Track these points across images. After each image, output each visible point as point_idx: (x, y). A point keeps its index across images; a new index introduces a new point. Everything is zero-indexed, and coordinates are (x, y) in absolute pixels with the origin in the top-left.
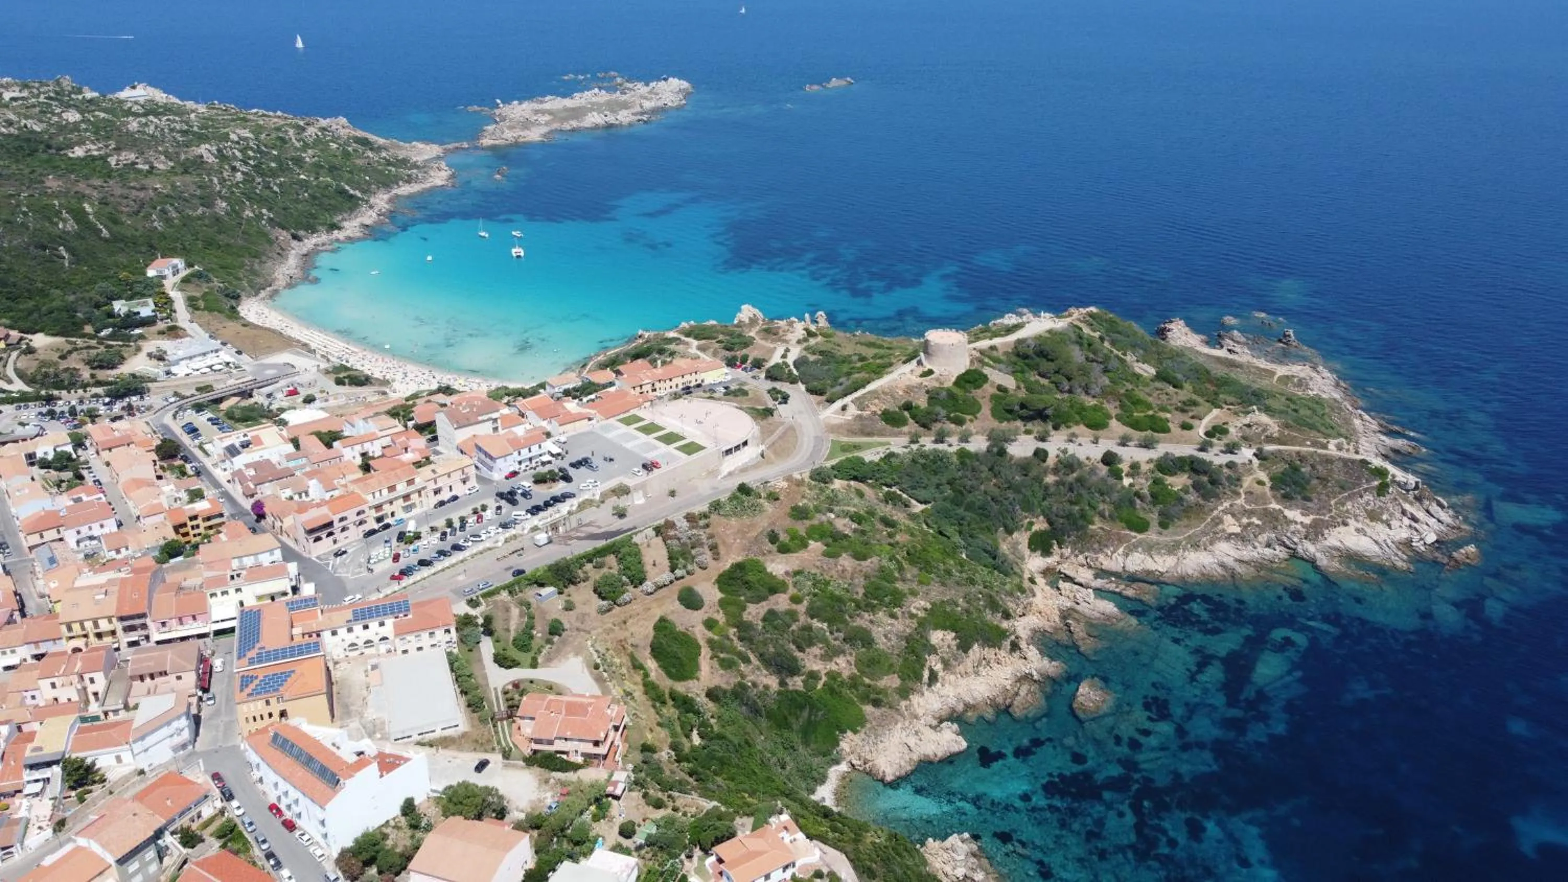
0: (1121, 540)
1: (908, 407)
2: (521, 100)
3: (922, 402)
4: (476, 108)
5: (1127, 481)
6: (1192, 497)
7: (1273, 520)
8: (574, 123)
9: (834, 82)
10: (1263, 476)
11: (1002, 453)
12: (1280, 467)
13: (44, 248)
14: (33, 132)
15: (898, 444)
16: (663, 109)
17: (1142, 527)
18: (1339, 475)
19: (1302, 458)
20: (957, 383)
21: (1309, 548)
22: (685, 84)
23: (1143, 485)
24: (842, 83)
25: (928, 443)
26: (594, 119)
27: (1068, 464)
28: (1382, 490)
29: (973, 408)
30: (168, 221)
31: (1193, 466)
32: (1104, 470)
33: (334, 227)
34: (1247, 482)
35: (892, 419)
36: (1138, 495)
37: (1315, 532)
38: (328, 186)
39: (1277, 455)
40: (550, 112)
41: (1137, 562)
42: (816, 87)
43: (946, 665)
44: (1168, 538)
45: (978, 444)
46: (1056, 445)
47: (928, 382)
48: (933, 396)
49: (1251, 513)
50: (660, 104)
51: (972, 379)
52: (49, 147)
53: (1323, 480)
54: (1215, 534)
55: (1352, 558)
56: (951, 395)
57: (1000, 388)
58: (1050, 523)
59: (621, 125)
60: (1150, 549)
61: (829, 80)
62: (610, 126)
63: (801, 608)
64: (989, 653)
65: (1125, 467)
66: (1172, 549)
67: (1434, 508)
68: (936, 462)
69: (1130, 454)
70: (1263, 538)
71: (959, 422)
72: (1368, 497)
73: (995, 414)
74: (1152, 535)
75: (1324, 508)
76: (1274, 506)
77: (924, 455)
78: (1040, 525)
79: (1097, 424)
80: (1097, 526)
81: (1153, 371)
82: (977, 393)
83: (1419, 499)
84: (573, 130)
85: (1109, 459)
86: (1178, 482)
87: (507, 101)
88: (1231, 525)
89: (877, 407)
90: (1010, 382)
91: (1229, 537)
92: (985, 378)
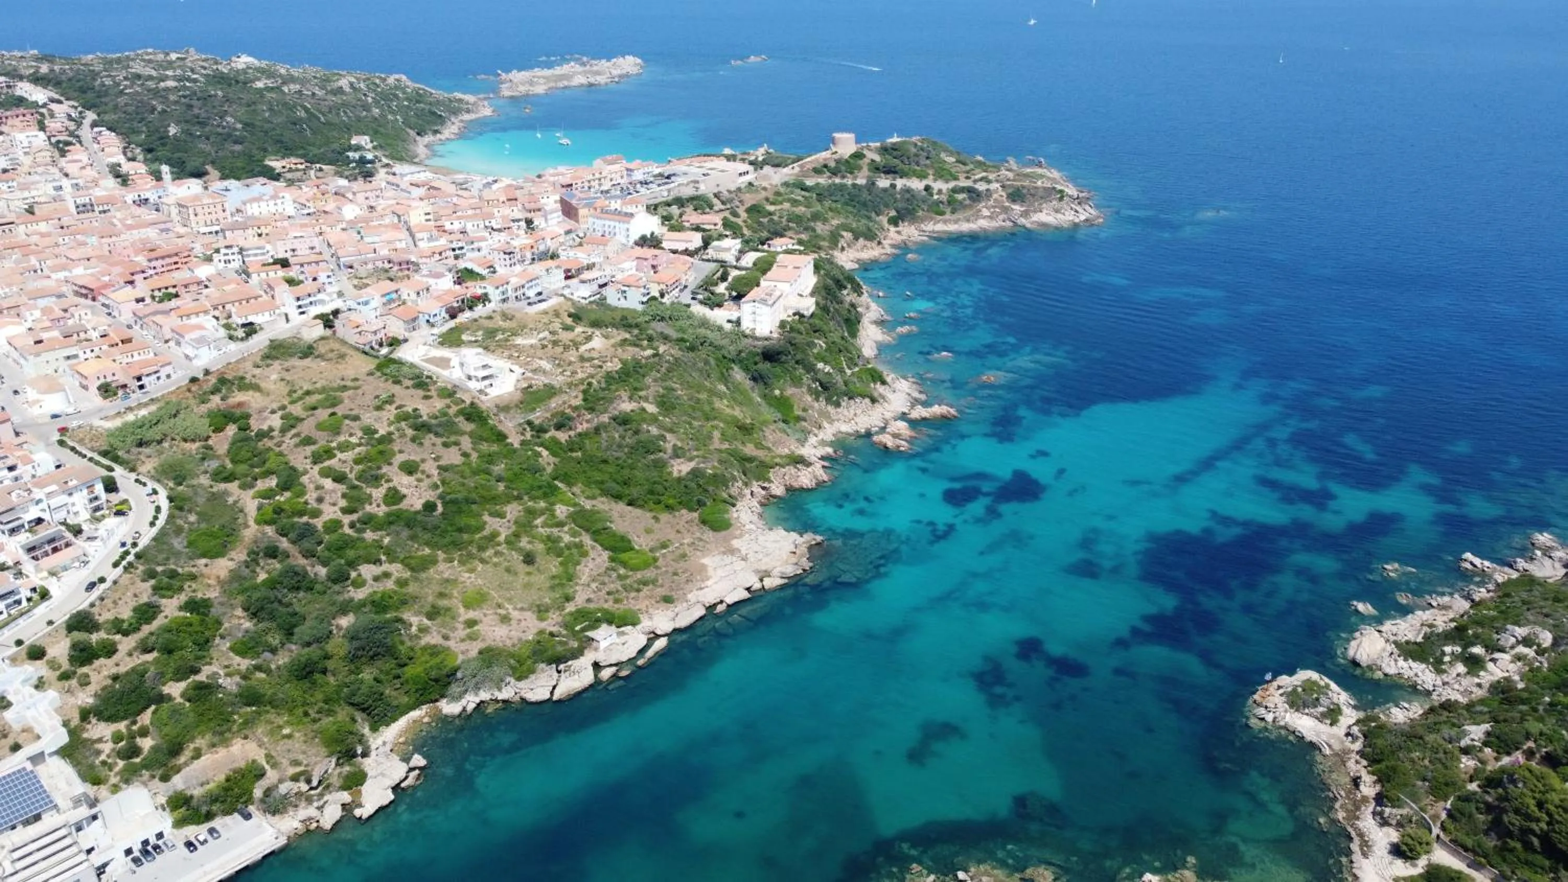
0: (932, 219)
1: (825, 166)
2: (520, 70)
3: (832, 164)
4: (483, 76)
5: (936, 197)
6: (968, 202)
7: (1005, 210)
8: (566, 83)
9: (752, 58)
10: (1004, 194)
11: (873, 184)
12: (1010, 191)
13: (295, 124)
14: (222, 73)
15: (822, 180)
16: (627, 75)
17: (942, 213)
18: (1041, 193)
19: (1023, 187)
20: (850, 157)
21: (1022, 221)
22: (639, 61)
23: (944, 198)
24: (759, 59)
25: (837, 180)
26: (580, 80)
27: (908, 190)
28: (1061, 199)
29: (860, 168)
30: (349, 117)
31: (970, 190)
32: (924, 193)
33: (436, 132)
34: (995, 196)
35: (817, 171)
36: (942, 202)
37: (1025, 214)
38: (423, 109)
39: (1012, 186)
40: (544, 77)
41: (940, 227)
42: (739, 62)
43: (849, 246)
44: (955, 216)
45: (861, 181)
46: (900, 183)
47: (836, 157)
48: (838, 162)
49: (994, 207)
50: (624, 72)
51: (858, 156)
52: (237, 82)
53: (1033, 195)
54: (978, 215)
55: (1044, 225)
56: (847, 161)
57: (873, 161)
58: (898, 212)
59: (599, 85)
60: (945, 222)
61: (748, 57)
62: (591, 85)
63: (784, 220)
64: (868, 244)
65: (935, 191)
66: (956, 222)
67: (1087, 207)
68: (842, 187)
69: (938, 185)
70: (1001, 217)
71: (851, 173)
72: (1054, 202)
73: (869, 170)
74: (947, 216)
75: (1032, 205)
76: (1007, 204)
77: (835, 185)
78: (893, 213)
79: (922, 176)
80: (920, 213)
81: (953, 160)
82: (861, 162)
83: (1079, 203)
84: (566, 87)
85: (927, 188)
86: (960, 197)
87: (508, 71)
88: (986, 212)
89: (810, 166)
90: (877, 158)
91: (984, 217)
92: (864, 156)
